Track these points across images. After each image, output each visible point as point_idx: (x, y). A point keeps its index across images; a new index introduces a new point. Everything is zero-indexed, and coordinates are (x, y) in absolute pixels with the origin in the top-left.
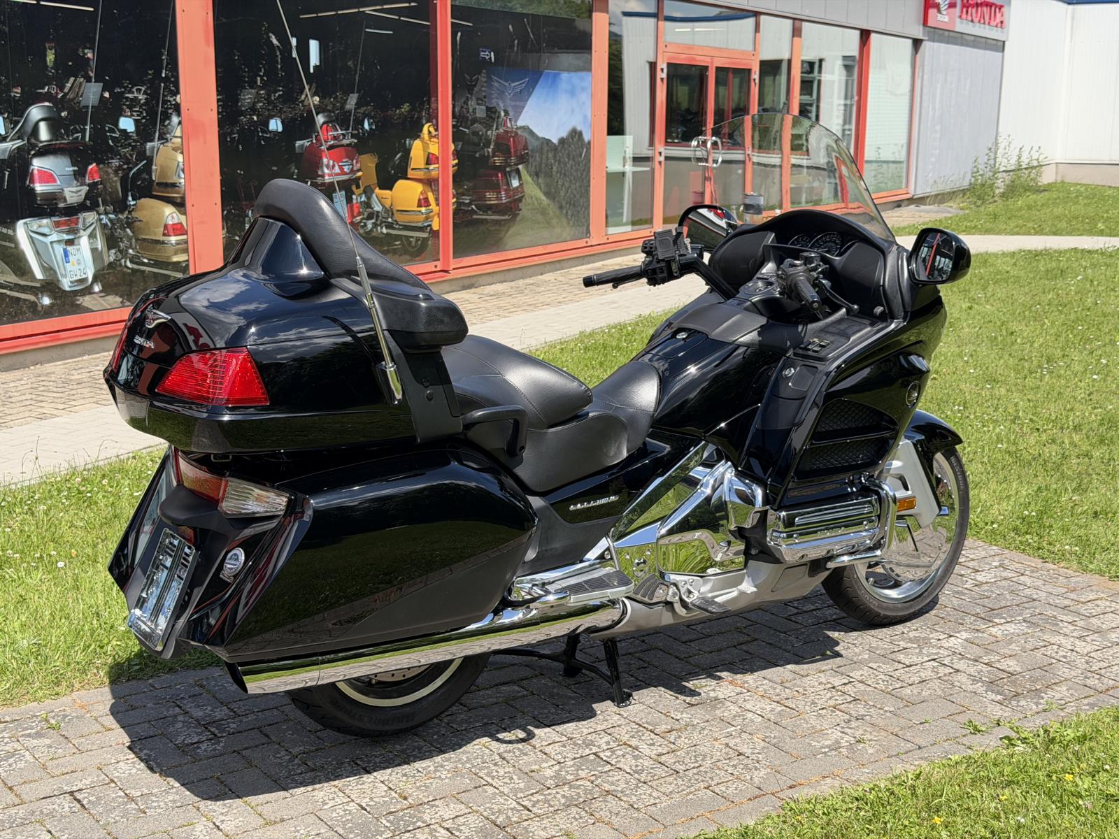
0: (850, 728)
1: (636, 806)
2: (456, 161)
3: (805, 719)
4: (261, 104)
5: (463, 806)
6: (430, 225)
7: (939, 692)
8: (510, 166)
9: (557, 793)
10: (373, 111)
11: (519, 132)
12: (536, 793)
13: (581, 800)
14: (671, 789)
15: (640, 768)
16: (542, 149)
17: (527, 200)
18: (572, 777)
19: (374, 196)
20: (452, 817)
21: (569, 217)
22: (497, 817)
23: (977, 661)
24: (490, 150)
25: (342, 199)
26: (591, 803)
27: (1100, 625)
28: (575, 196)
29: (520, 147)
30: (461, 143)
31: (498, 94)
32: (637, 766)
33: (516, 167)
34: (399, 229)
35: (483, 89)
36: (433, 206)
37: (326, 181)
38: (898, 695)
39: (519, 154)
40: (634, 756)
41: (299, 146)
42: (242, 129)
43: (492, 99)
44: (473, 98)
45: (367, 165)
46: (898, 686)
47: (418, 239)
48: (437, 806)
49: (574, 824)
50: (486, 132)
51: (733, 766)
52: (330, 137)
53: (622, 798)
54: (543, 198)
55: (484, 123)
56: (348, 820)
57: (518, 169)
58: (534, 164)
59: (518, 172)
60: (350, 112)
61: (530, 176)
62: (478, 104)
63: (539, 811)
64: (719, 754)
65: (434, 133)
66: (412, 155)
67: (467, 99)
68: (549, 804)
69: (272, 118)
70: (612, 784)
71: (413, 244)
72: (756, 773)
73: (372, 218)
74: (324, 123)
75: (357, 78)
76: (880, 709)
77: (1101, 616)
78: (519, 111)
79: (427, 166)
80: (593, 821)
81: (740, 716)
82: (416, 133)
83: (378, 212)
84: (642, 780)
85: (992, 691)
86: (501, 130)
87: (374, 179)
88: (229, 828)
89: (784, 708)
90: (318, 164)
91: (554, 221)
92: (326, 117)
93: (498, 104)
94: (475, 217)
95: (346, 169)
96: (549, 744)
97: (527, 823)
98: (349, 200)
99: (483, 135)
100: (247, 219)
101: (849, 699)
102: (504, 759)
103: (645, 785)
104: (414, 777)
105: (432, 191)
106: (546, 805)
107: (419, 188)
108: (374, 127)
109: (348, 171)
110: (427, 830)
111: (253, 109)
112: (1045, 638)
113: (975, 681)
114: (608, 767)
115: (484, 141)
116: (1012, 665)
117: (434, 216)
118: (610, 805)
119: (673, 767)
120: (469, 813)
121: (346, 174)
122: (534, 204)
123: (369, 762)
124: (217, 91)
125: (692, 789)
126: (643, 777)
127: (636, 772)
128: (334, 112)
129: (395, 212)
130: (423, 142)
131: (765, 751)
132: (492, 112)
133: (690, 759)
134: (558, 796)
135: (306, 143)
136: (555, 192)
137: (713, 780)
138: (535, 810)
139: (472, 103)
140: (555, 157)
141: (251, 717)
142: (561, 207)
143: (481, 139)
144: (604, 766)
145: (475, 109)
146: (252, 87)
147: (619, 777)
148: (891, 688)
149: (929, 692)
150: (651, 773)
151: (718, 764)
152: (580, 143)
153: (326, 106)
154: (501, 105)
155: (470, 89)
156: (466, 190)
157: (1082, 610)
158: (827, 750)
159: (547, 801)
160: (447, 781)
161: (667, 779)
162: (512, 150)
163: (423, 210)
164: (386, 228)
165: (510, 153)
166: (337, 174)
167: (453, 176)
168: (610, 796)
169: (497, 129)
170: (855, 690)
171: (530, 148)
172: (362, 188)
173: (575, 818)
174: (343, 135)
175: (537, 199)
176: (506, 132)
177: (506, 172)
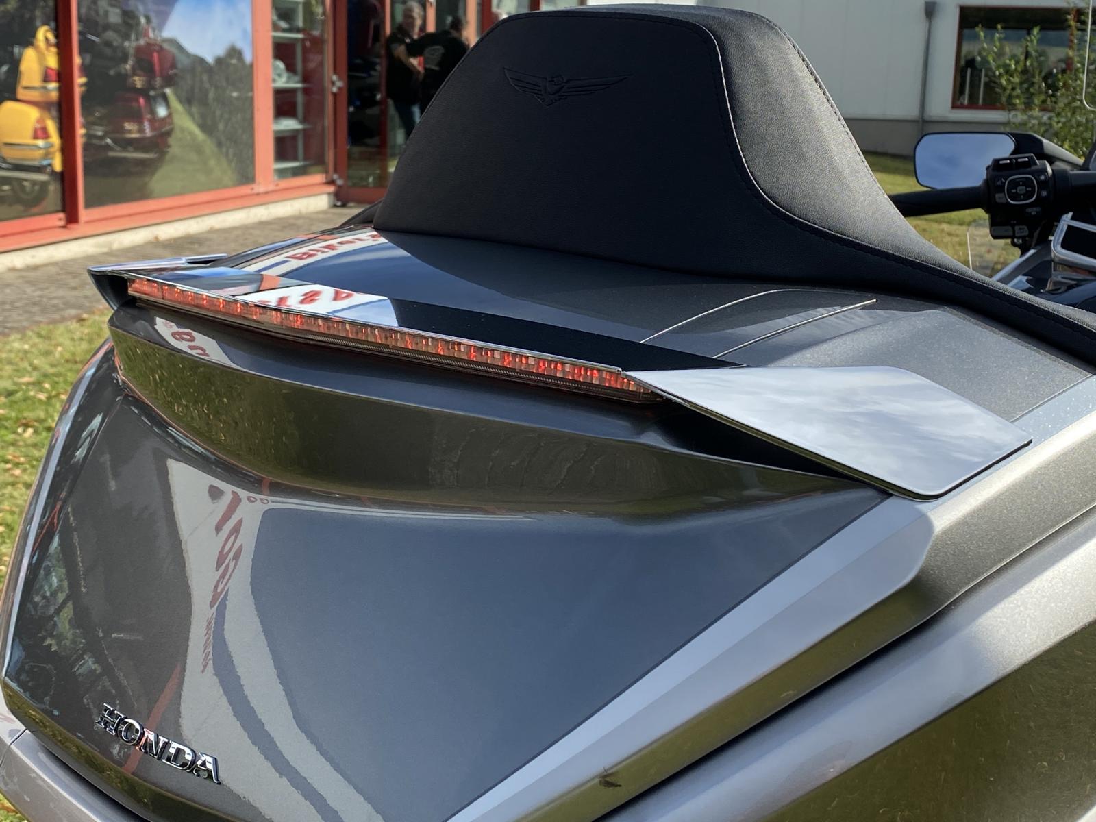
2: (84, 80)
6: (50, 165)
11: (166, 46)
16: (193, 69)
17: (177, 134)
21: (231, 157)
24: (128, 67)
28: (237, 131)
29: (166, 65)
30: (90, 56)
33: (162, 90)
34: (8, 169)
36: (55, 139)
39: (165, 74)
47: (34, 183)
50: (122, 43)
54: (197, 131)
55: (119, 30)
57: (165, 93)
58: (185, 88)
59: (165, 98)
61: (181, 102)
62: (112, 5)
65: (52, 40)
66: (24, 66)
71: (28, 189)
78: (164, 17)
79: (43, 85)
82: (28, 40)
86: (142, 42)
91: (212, 162)
93: (137, 7)
94: (111, 154)
99: (117, 46)
105: (53, 118)
107: (34, 113)
115: (119, 54)
117: (54, 153)
122: (186, 139)
130: (37, 52)
132: (129, 17)
136: (212, 124)
139: (103, 4)
140: (210, 80)
142: (219, 145)
143: (116, 52)
145: (107, 11)
152: (240, 65)
154: (141, 8)
156: (100, 118)
162: (157, 68)
163: (40, 143)
165: (154, 71)
167: (81, 98)
169: (136, 39)
171: (179, 66)
175: (189, 133)
176: (149, 45)
177: (151, 96)
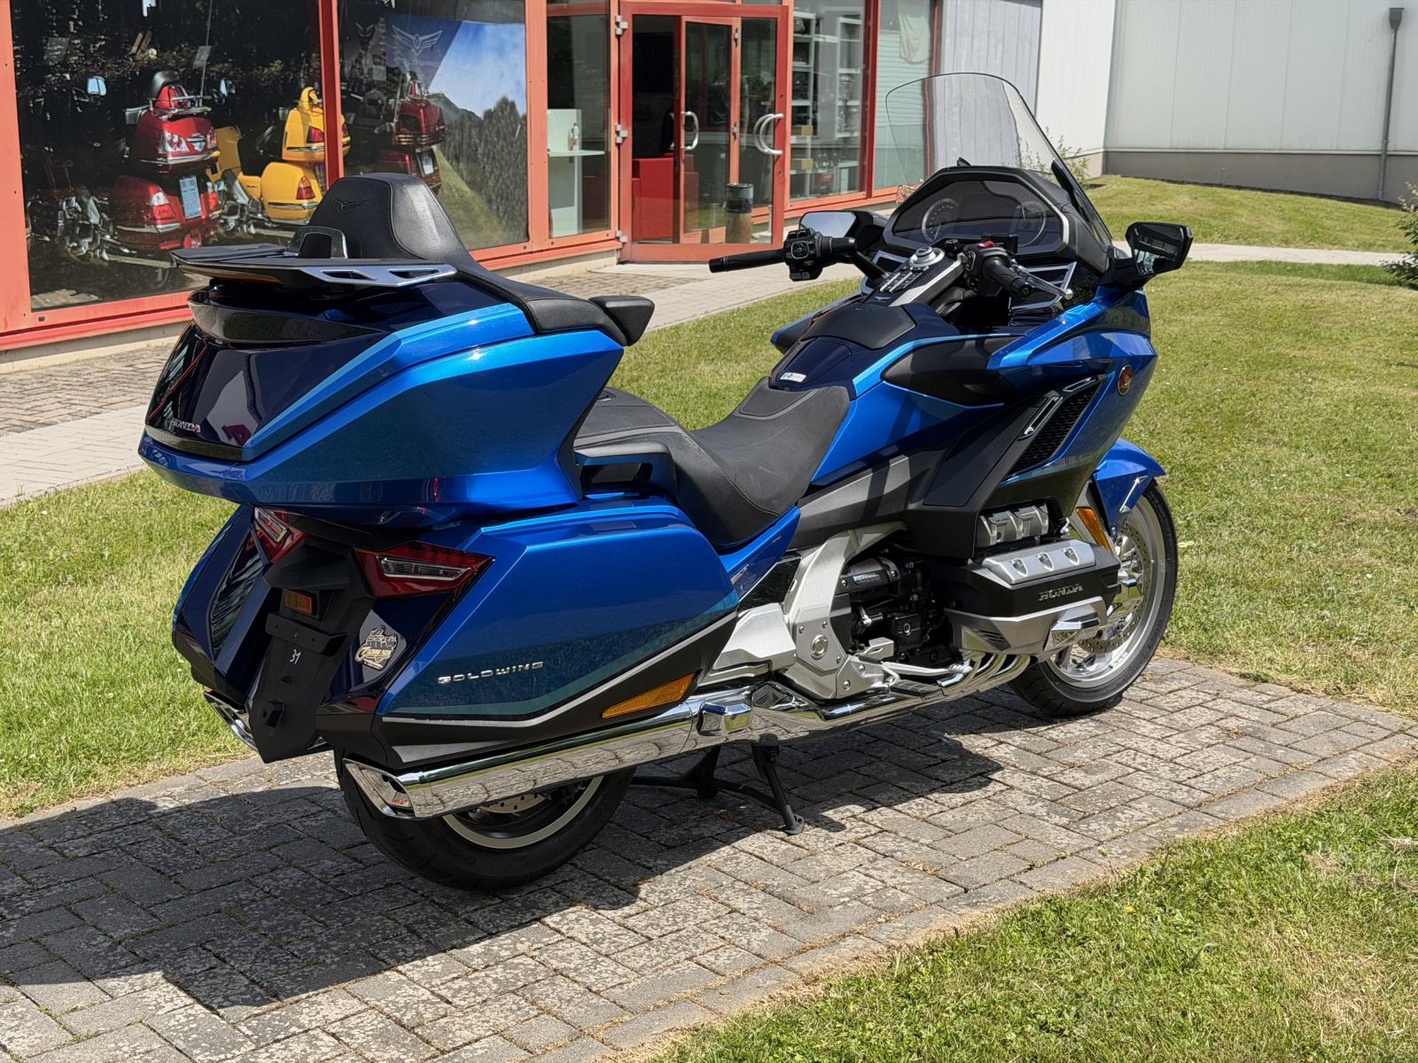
0: (877, 869)
1: (594, 989)
2: (348, 139)
3: (817, 861)
4: (75, 58)
5: (356, 1001)
7: (989, 817)
8: (421, 146)
9: (487, 976)
10: (232, 69)
11: (432, 102)
12: (457, 978)
13: (520, 984)
14: (641, 963)
15: (600, 936)
16: (462, 124)
17: (444, 192)
18: (508, 953)
19: (237, 183)
20: (340, 1017)
21: (501, 214)
22: (404, 1014)
23: (1034, 774)
24: (393, 125)
25: (193, 187)
26: (533, 989)
27: (1186, 721)
28: (508, 187)
29: (434, 121)
30: (353, 115)
31: (402, 51)
32: (596, 933)
33: (428, 148)
34: (273, 228)
35: (381, 43)
36: (319, 198)
37: (170, 163)
38: (937, 822)
39: (432, 130)
40: (591, 920)
41: (130, 115)
42: (50, 91)
43: (394, 57)
44: (369, 55)
45: (226, 143)
46: (936, 811)
48: (320, 1004)
49: (511, 1018)
50: (387, 101)
51: (726, 927)
52: (173, 104)
53: (577, 978)
54: (466, 188)
55: (384, 88)
56: (191, 1029)
57: (432, 150)
58: (452, 144)
59: (432, 154)
60: (200, 70)
61: (448, 159)
62: (375, 63)
63: (462, 1003)
64: (705, 911)
65: (316, 100)
66: (287, 129)
67: (361, 56)
68: (476, 992)
69: (92, 77)
70: (562, 959)
72: (754, 935)
73: (234, 214)
74: (164, 85)
75: (209, 24)
76: (914, 841)
77: (1187, 711)
78: (430, 73)
79: (309, 145)
80: (536, 1013)
81: (732, 859)
82: (293, 102)
83: (243, 205)
84: (604, 952)
85: (1056, 813)
86: (407, 99)
87: (234, 160)
88: (19, 1048)
89: (790, 846)
90: (158, 140)
91: (482, 220)
92: (166, 76)
93: (402, 64)
95: (197, 147)
96: (476, 910)
97: (445, 1020)
98: (202, 188)
99: (382, 104)
100: (60, 213)
101: (874, 830)
102: (414, 932)
103: (606, 959)
104: (287, 963)
105: (317, 178)
106: (472, 994)
107: (299, 173)
108: (234, 91)
109: (200, 150)
110: (304, 1037)
111: (64, 65)
112: (1118, 740)
113: (1032, 801)
114: (557, 937)
115: (384, 112)
116: (1078, 777)
118: (559, 990)
119: (644, 932)
120: (364, 1011)
121: (197, 153)
122: (454, 196)
123: (224, 945)
124: (14, 39)
125: (670, 961)
126: (604, 948)
127: (596, 942)
128: (177, 70)
129: (266, 204)
130: (302, 113)
131: (766, 904)
132: (394, 74)
133: (667, 920)
134: (489, 980)
135: (140, 111)
136: (482, 181)
137: (697, 948)
138: (455, 1000)
139: (367, 62)
140: (480, 134)
141: (56, 890)
142: (490, 202)
143: (380, 109)
144: (550, 935)
145: (372, 69)
146: (60, 36)
147: (572, 950)
148: (927, 813)
149: (976, 817)
150: (614, 942)
151: (704, 925)
152: (512, 118)
153: (167, 61)
154: (406, 65)
155: (364, 43)
157: (1162, 704)
158: (847, 899)
159: (473, 988)
160: (333, 967)
161: (636, 949)
162: (423, 125)
163: (305, 202)
164: (255, 226)
165: (420, 128)
166: (186, 154)
167: (344, 157)
168: (559, 976)
169: (402, 97)
170: (881, 818)
171: (446, 122)
172: (220, 173)
173: (511, 1009)
174: (192, 100)
175: (457, 190)
176: (414, 101)
177: (416, 154)
